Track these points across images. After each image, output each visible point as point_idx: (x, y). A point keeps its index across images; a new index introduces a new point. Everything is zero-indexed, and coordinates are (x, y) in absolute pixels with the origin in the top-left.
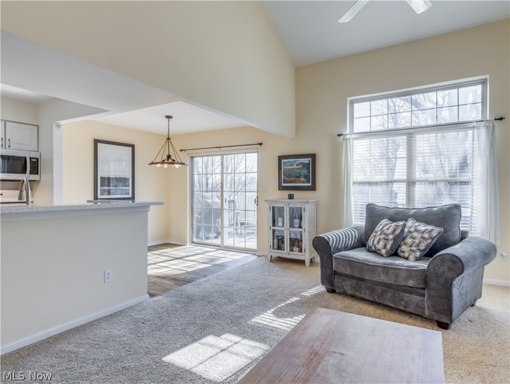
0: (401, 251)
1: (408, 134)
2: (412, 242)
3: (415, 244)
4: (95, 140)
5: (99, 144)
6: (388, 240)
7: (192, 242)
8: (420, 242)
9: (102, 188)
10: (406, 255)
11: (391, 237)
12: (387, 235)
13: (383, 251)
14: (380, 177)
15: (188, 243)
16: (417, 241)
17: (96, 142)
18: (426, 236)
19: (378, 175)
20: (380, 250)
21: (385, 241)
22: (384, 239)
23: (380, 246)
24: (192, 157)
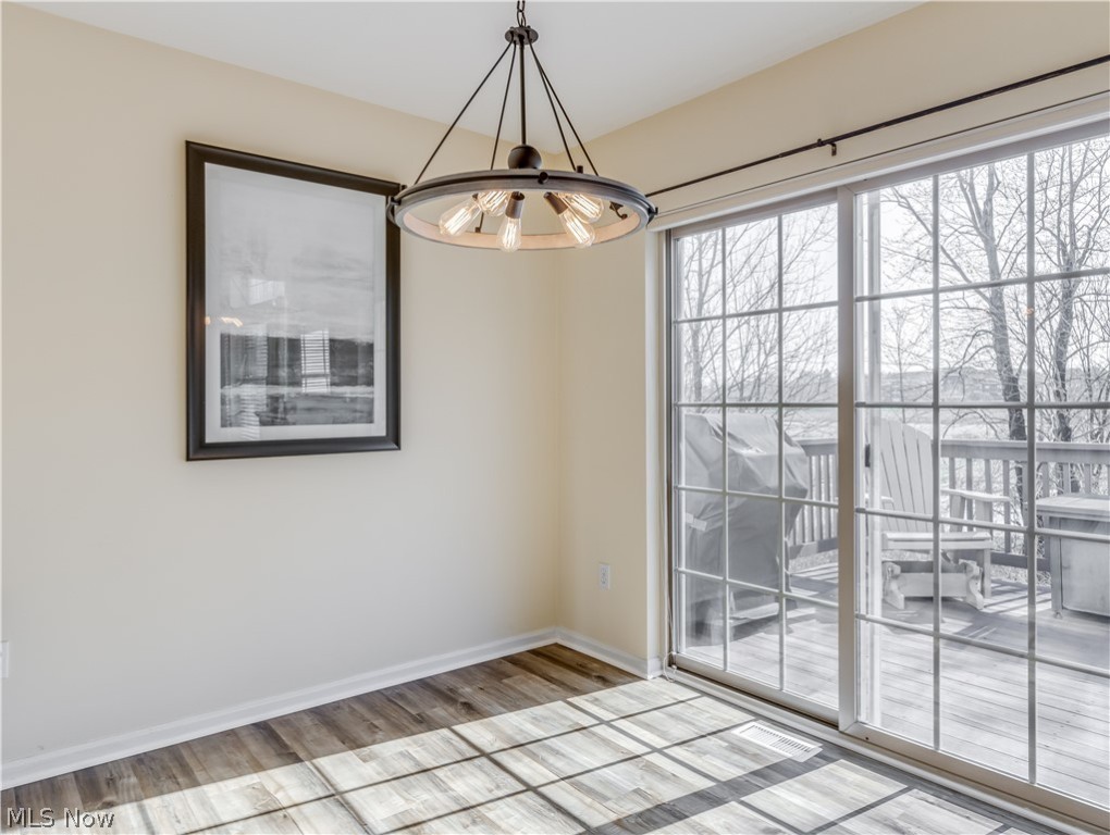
4: (188, 143)
5: (210, 168)
7: (671, 662)
9: (232, 391)
15: (653, 666)
17: (198, 157)
24: (669, 233)
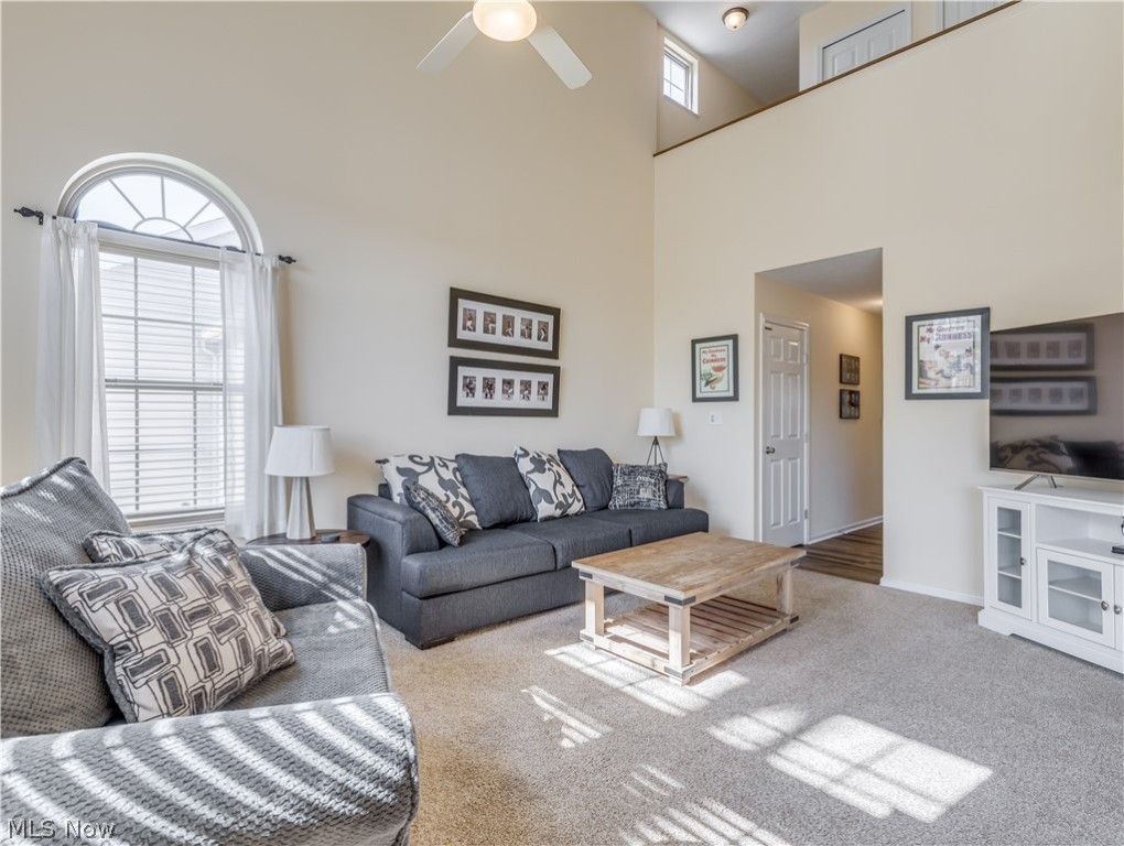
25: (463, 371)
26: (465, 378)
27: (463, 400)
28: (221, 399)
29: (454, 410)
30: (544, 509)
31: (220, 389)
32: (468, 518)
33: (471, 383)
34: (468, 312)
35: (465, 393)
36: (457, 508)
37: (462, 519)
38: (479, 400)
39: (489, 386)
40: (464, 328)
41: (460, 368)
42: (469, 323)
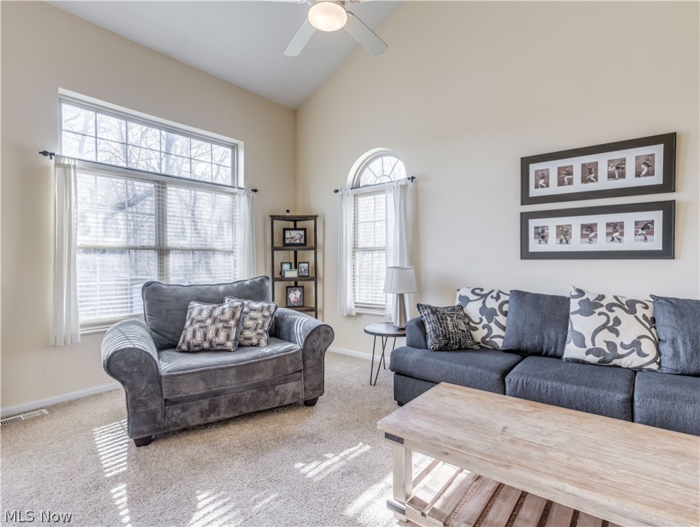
0: (246, 339)
1: (158, 182)
2: (255, 325)
3: (259, 326)
6: (230, 328)
8: (264, 323)
10: (255, 341)
11: (232, 323)
12: (226, 321)
13: (230, 344)
14: (113, 240)
16: (260, 321)
18: (267, 313)
19: (111, 237)
20: (223, 345)
21: (227, 330)
22: (225, 327)
23: (222, 337)
25: (533, 223)
26: (536, 228)
27: (535, 246)
28: (385, 254)
29: (526, 254)
30: (572, 350)
31: (384, 250)
32: (493, 340)
33: (543, 231)
34: (540, 173)
35: (537, 241)
36: (486, 330)
37: (488, 339)
38: (553, 245)
39: (564, 233)
40: (537, 187)
41: (530, 221)
42: (541, 182)
